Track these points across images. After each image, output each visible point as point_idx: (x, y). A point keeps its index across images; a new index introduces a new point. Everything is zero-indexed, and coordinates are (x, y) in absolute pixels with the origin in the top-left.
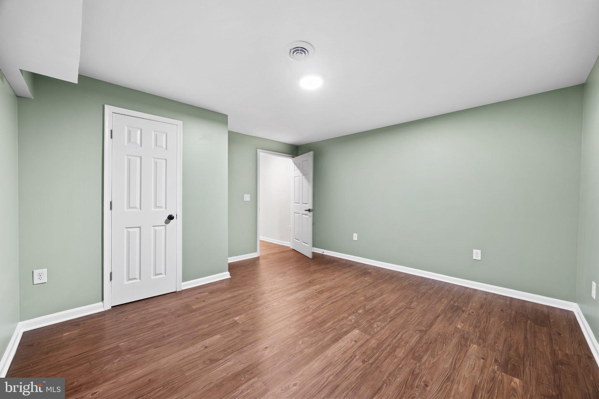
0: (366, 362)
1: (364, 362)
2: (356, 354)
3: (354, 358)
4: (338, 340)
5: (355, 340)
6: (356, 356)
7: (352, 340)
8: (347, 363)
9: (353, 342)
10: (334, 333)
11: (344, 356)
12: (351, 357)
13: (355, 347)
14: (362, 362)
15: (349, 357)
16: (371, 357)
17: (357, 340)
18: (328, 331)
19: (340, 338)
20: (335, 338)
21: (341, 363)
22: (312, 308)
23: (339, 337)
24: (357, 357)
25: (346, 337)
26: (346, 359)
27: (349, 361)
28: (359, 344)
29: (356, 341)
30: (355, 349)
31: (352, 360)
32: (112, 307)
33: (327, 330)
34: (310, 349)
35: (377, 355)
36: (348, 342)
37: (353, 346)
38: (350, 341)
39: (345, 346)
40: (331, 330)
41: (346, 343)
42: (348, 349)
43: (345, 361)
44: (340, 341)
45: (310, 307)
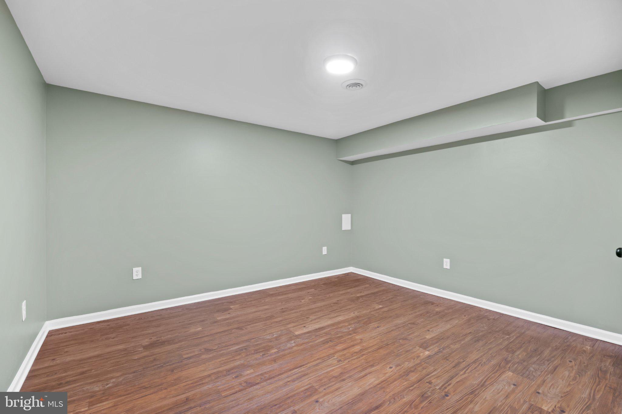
22: (334, 359)
45: (336, 362)
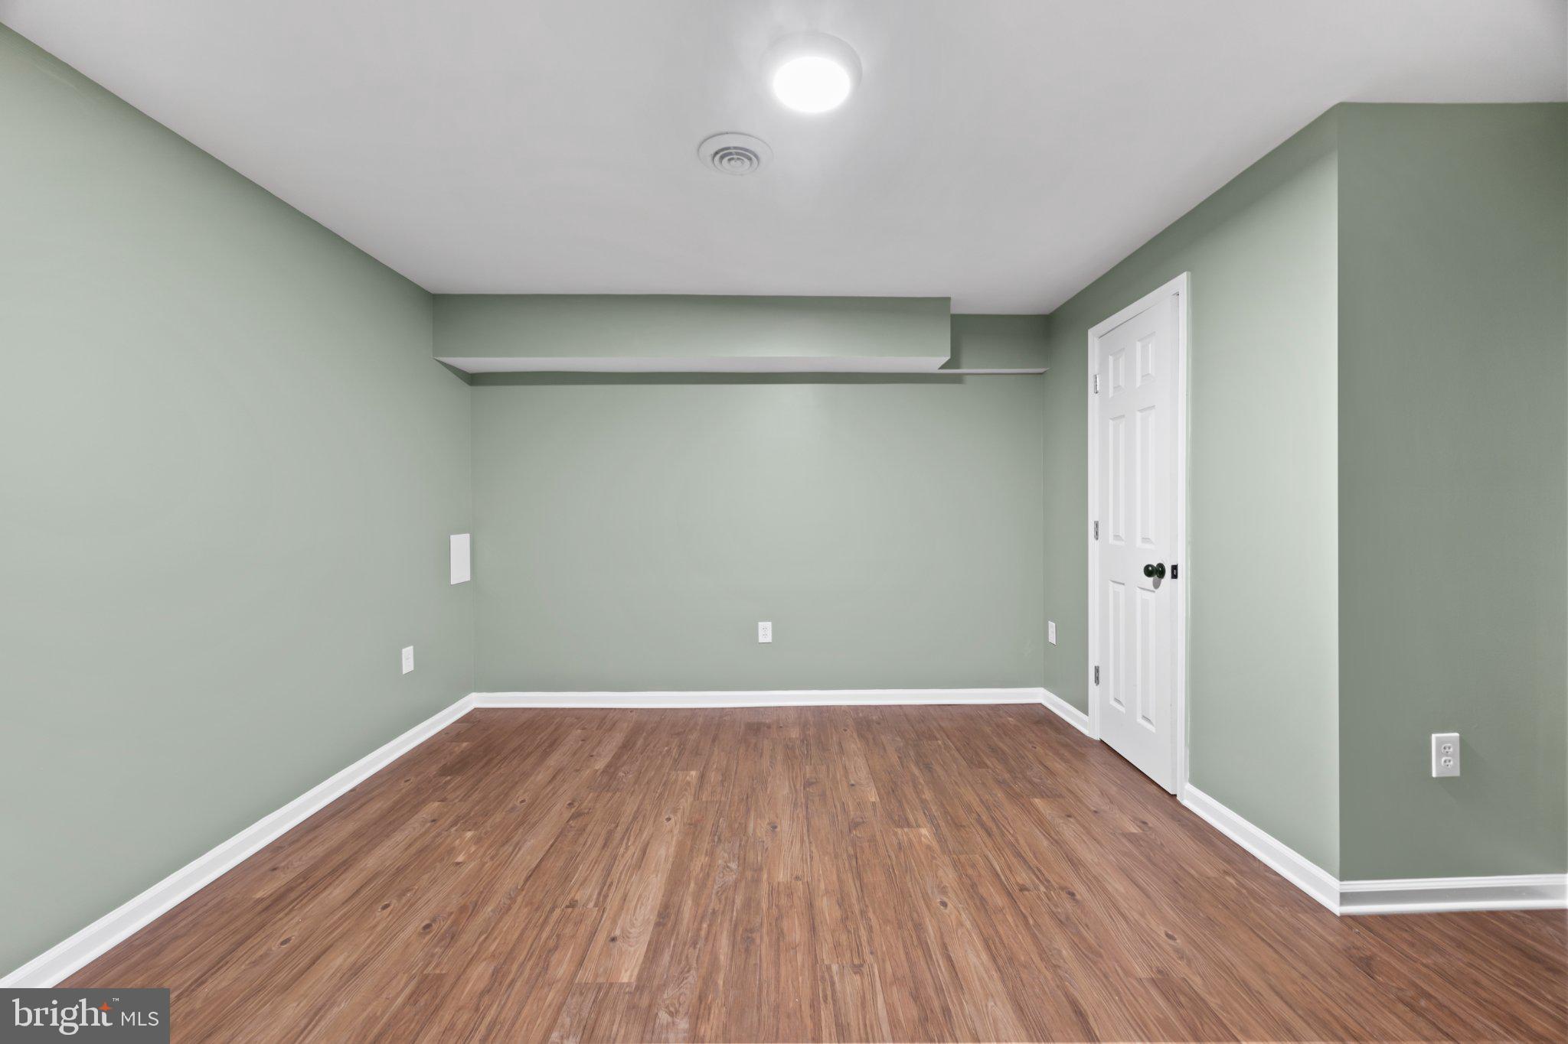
0: (567, 907)
1: (573, 904)
2: (597, 909)
3: (598, 898)
4: (660, 915)
5: (619, 943)
6: (596, 905)
7: (626, 936)
8: (608, 884)
9: (617, 932)
10: (683, 928)
11: (622, 890)
12: (606, 897)
13: (606, 923)
14: (577, 901)
15: (611, 895)
16: (558, 922)
17: (611, 944)
18: (705, 926)
19: (658, 924)
20: (673, 917)
21: (620, 877)
23: (664, 925)
24: (591, 905)
25: (646, 938)
26: (614, 887)
27: (606, 888)
28: (601, 938)
29: (613, 939)
30: (603, 919)
31: (599, 894)
32: (1102, 741)
33: (710, 926)
34: (700, 866)
35: (544, 935)
36: (633, 925)
37: (614, 922)
38: (630, 933)
39: (634, 912)
40: (703, 933)
41: (635, 922)
42: (621, 908)
43: (615, 884)
44: (653, 918)
